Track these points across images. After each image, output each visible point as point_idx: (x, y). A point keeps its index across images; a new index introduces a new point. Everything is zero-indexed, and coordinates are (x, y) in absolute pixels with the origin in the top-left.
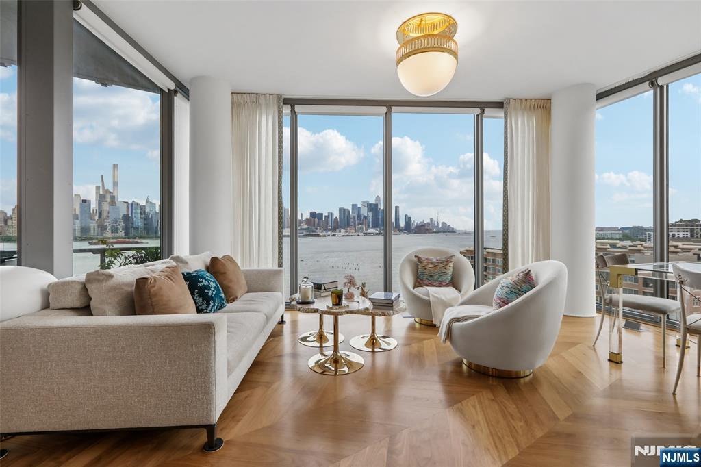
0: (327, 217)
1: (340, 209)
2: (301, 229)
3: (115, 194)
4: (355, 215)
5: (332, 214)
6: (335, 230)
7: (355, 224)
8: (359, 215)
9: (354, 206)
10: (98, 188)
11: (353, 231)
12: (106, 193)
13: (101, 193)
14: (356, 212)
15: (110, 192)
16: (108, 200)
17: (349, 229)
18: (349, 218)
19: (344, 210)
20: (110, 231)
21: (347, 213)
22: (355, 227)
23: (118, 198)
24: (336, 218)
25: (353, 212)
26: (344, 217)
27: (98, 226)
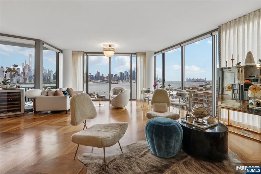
0: (115, 76)
1: (120, 73)
2: (105, 80)
3: (30, 66)
4: (126, 75)
5: (117, 74)
6: (118, 81)
7: (126, 78)
8: (127, 75)
9: (125, 71)
10: (23, 63)
11: (125, 81)
12: (27, 65)
13: (25, 65)
14: (126, 74)
15: (28, 65)
16: (27, 68)
17: (123, 80)
18: (123, 76)
19: (122, 73)
20: (28, 81)
21: (123, 74)
22: (126, 80)
23: (31, 68)
24: (118, 76)
25: (125, 74)
26: (122, 76)
27: (24, 79)
